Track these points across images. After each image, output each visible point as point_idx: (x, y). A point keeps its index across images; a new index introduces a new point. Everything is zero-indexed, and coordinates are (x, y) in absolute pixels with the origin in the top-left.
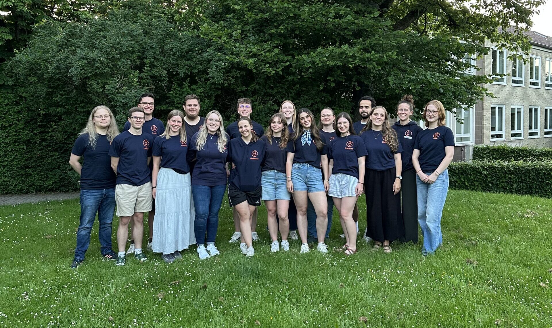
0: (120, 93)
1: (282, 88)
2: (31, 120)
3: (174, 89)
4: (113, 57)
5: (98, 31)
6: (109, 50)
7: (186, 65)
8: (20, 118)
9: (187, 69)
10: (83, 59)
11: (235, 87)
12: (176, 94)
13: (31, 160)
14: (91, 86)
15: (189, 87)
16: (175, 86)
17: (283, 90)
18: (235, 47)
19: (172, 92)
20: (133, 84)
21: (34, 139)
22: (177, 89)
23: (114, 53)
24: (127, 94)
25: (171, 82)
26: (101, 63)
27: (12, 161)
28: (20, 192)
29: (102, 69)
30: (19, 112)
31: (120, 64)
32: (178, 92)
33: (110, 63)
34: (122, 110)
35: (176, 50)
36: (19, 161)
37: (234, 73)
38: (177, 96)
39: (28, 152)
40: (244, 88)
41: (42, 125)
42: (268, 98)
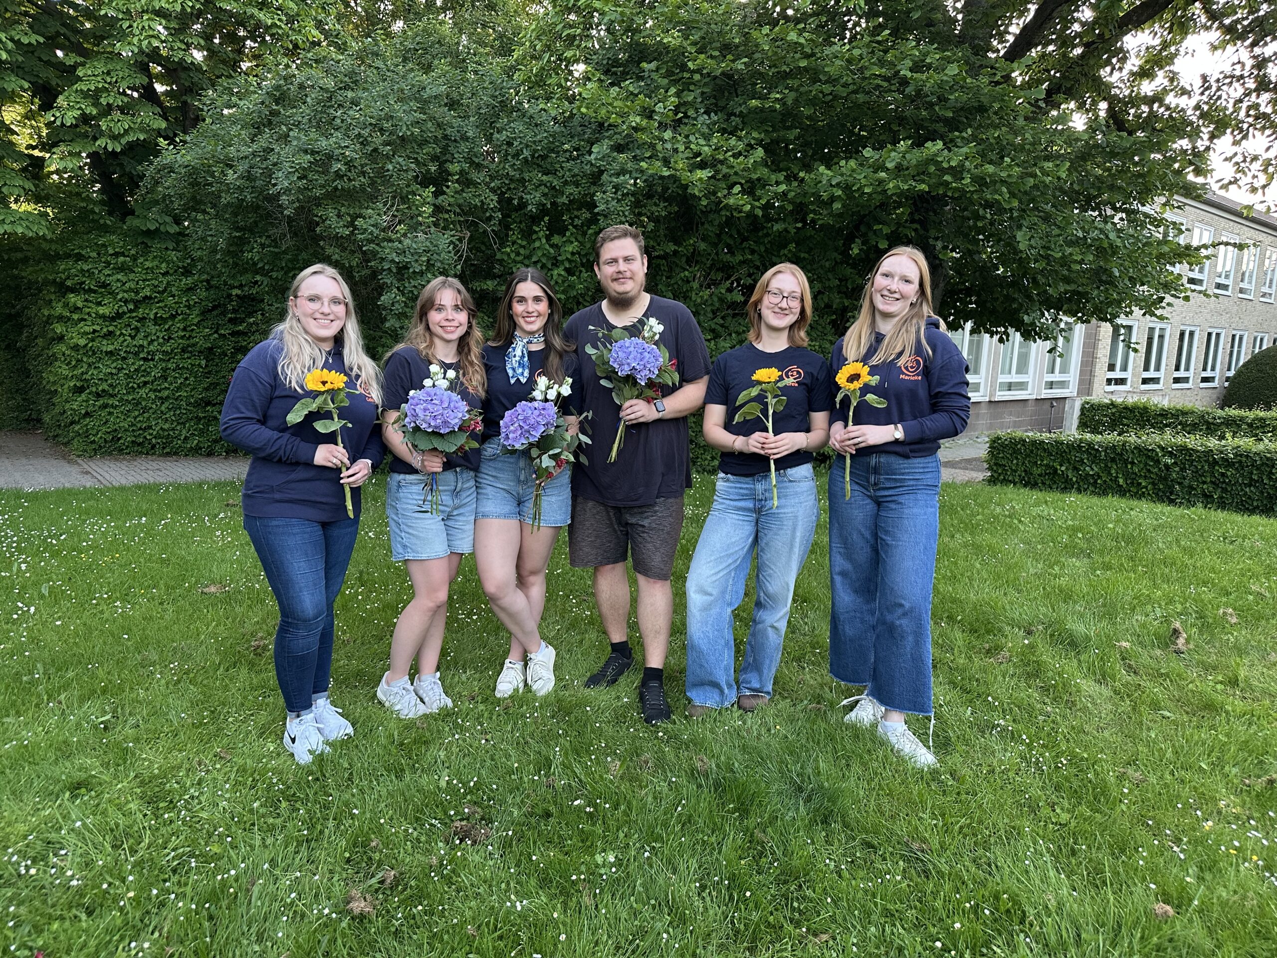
0: (390, 240)
1: (753, 252)
2: (215, 308)
3: (514, 243)
4: (375, 150)
5: (340, 89)
6: (365, 133)
7: (542, 183)
8: (192, 303)
9: (545, 195)
10: (306, 152)
12: (518, 254)
13: (215, 388)
14: (324, 221)
15: (548, 238)
16: (514, 235)
17: (756, 256)
18: (664, 141)
19: (508, 250)
20: (420, 219)
21: (220, 347)
22: (519, 241)
23: (378, 140)
24: (407, 242)
25: (505, 225)
26: (346, 164)
27: (179, 389)
28: (195, 452)
29: (350, 180)
30: (190, 290)
31: (390, 167)
32: (522, 251)
33: (367, 165)
34: (395, 281)
35: (521, 143)
36: (192, 390)
37: (654, 208)
38: (519, 259)
39: (209, 372)
40: (672, 247)
41: (236, 318)
42: (719, 276)
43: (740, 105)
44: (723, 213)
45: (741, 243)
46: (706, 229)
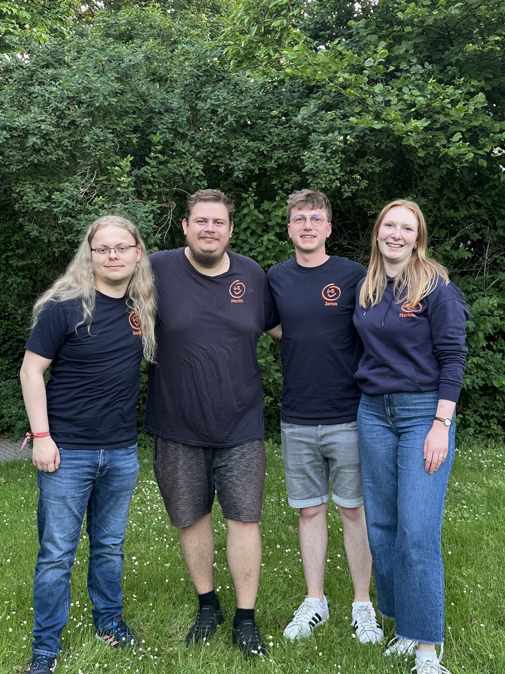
0: (86, 212)
1: (479, 206)
6: (63, 106)
7: (249, 150)
9: (252, 161)
11: (367, 202)
14: (22, 197)
15: (258, 205)
17: (483, 211)
18: (374, 95)
20: (119, 189)
23: (75, 112)
26: (42, 138)
29: (47, 154)
31: (88, 139)
33: (64, 137)
37: (368, 165)
42: (443, 233)
43: (457, 54)
44: (443, 166)
45: (466, 198)
46: (426, 184)
